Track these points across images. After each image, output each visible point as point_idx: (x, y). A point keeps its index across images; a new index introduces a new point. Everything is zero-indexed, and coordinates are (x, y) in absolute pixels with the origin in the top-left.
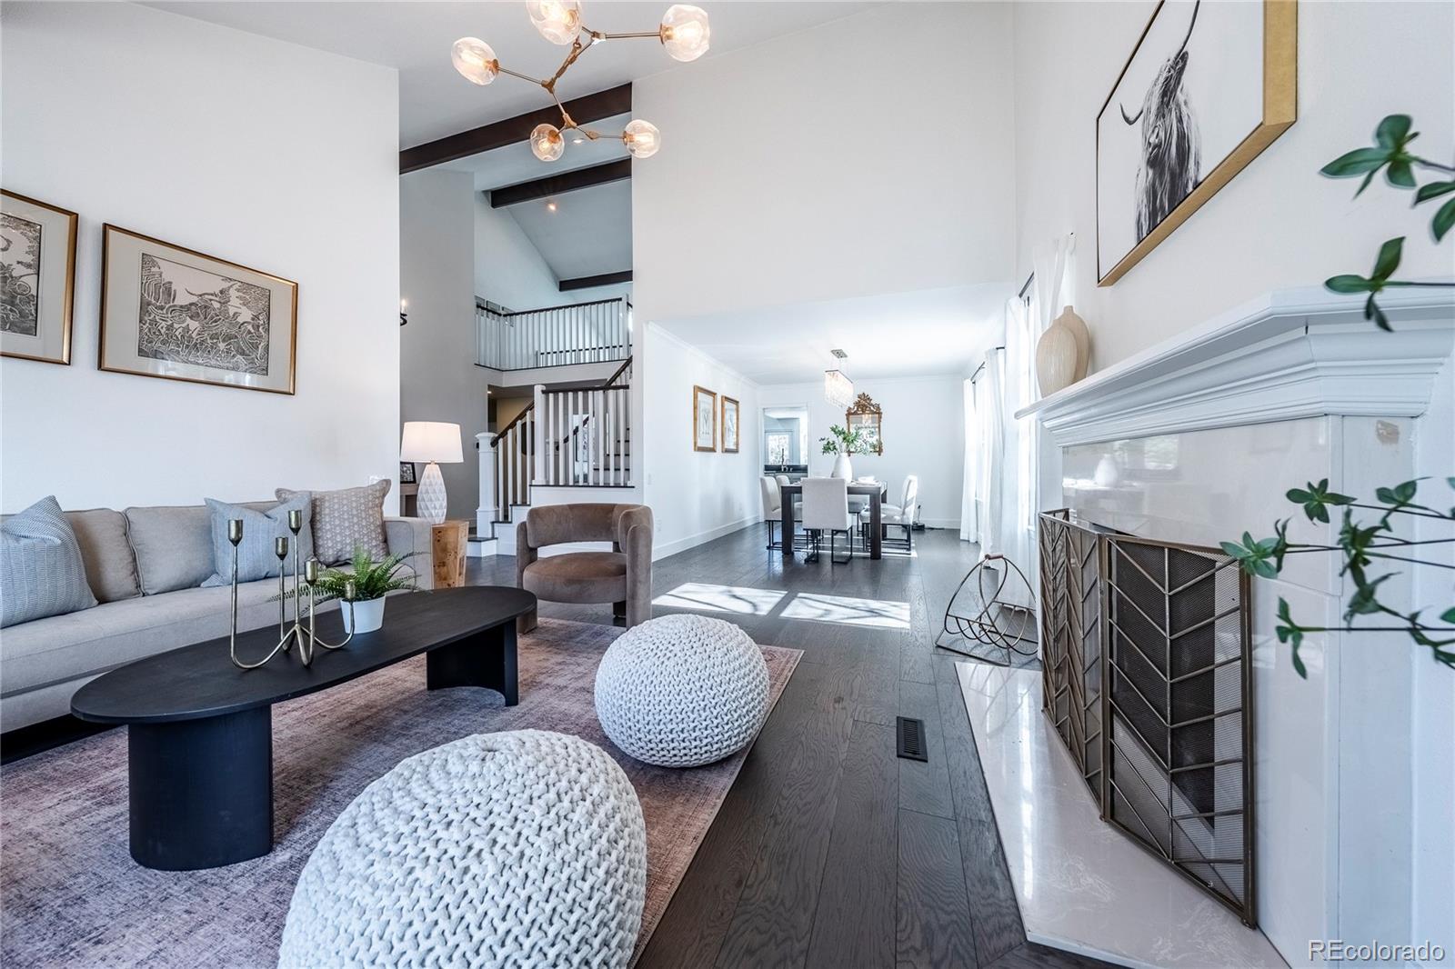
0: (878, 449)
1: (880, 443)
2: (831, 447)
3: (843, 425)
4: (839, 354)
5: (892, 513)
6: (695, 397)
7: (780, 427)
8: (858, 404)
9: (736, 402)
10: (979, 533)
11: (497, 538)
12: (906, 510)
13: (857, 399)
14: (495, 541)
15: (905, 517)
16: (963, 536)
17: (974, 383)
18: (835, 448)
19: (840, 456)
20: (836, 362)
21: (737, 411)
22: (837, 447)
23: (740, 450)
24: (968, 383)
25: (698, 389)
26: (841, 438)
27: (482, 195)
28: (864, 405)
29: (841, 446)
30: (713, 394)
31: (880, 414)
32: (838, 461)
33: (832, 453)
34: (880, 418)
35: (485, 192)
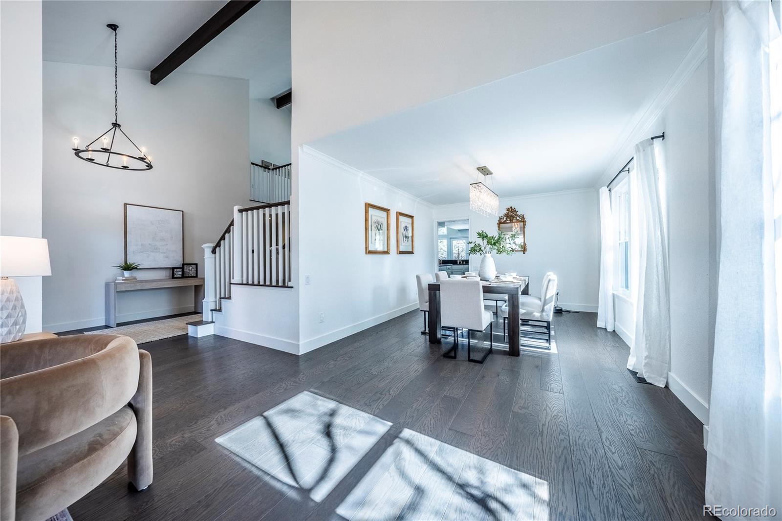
0: (524, 249)
1: (525, 244)
2: (478, 249)
3: (493, 232)
4: (484, 171)
5: (530, 309)
6: (367, 212)
7: (460, 235)
8: (507, 215)
9: (412, 217)
10: (617, 323)
11: (214, 322)
12: (546, 307)
13: (506, 212)
14: (213, 324)
15: (544, 314)
16: (600, 324)
17: (610, 190)
18: (480, 249)
19: (485, 256)
20: (480, 177)
21: (413, 223)
22: (483, 248)
23: (415, 251)
24: (604, 190)
25: (368, 206)
26: (485, 241)
27: (271, 101)
28: (511, 216)
29: (485, 248)
30: (387, 211)
31: (524, 222)
32: (483, 261)
33: (478, 254)
34: (524, 225)
35: (272, 99)
